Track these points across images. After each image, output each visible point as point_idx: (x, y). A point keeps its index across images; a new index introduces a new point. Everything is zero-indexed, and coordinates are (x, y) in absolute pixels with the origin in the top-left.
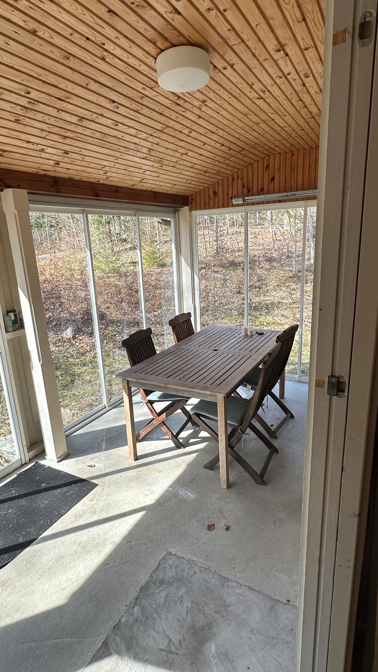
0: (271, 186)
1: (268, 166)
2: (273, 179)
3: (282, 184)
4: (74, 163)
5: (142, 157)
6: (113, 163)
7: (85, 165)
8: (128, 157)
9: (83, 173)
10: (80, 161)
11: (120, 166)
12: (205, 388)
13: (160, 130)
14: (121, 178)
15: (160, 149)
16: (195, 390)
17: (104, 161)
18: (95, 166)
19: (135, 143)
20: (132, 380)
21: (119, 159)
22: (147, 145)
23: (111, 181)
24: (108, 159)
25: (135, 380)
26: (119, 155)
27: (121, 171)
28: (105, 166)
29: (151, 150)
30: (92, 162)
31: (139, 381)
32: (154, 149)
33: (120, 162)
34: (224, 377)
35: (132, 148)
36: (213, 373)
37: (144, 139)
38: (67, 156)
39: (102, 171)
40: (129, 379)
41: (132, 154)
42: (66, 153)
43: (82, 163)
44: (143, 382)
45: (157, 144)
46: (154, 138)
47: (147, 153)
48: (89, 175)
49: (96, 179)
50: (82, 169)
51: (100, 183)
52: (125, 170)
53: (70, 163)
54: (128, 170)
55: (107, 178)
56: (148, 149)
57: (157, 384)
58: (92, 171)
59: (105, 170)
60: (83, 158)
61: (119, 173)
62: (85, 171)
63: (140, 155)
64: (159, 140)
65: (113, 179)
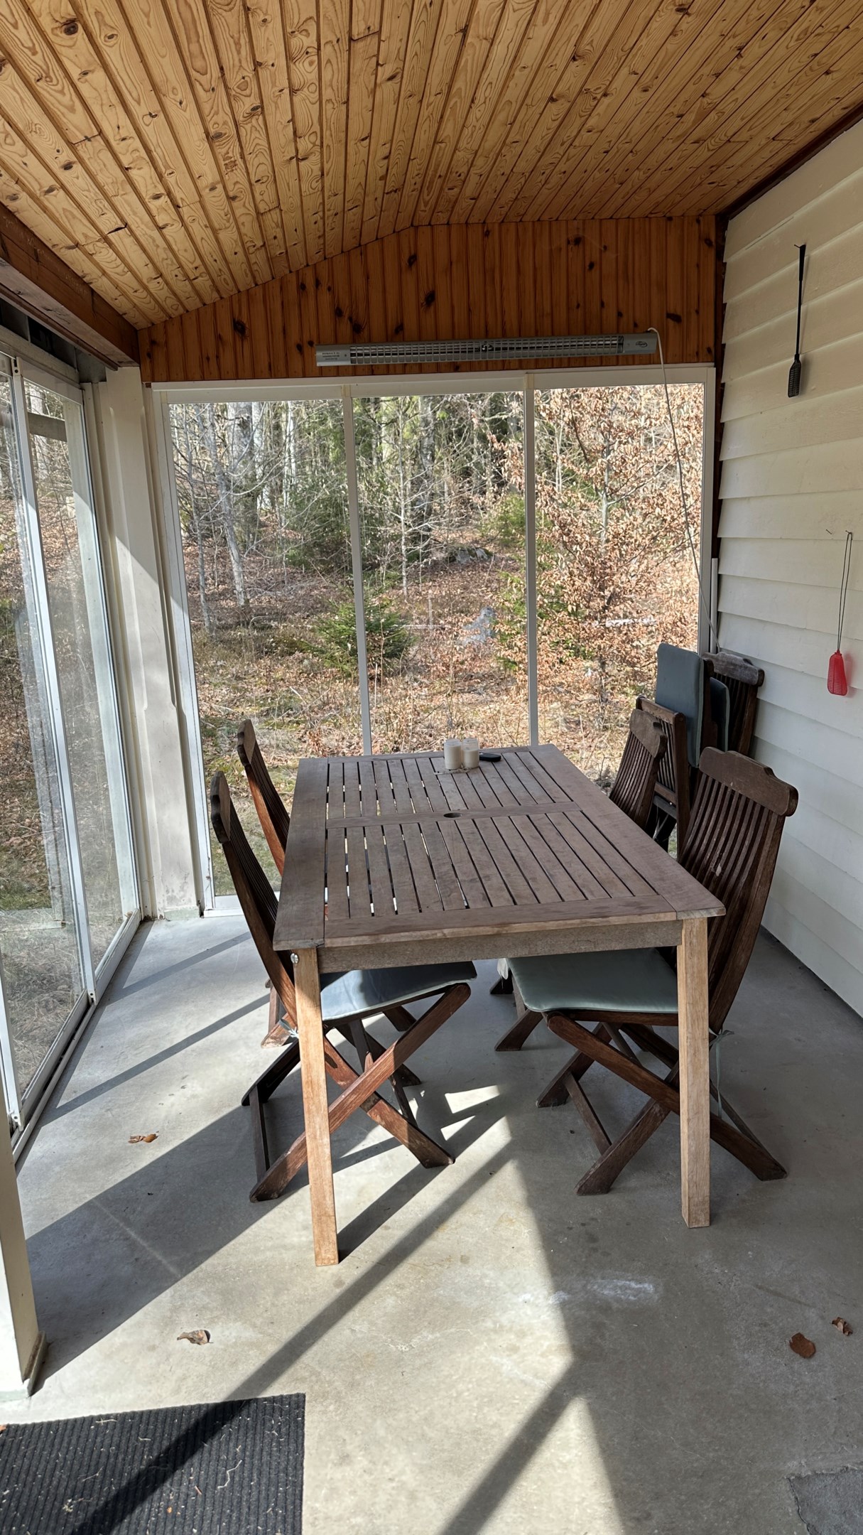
0: (429, 320)
1: (413, 259)
2: (431, 298)
3: (460, 317)
4: (41, 87)
5: (212, 131)
6: (128, 130)
7: (58, 110)
8: (186, 118)
9: (14, 144)
10: (66, 82)
11: (130, 151)
12: (641, 908)
13: (351, 39)
14: (79, 206)
15: (278, 115)
16: (614, 920)
17: (120, 109)
18: (77, 122)
19: (257, 65)
20: (353, 941)
21: (161, 116)
22: (274, 84)
23: (45, 209)
24: (139, 103)
25: (367, 940)
26: (179, 98)
27: (109, 175)
28: (101, 133)
29: (259, 109)
30: (90, 102)
31: (385, 939)
32: (269, 108)
33: (148, 132)
34: (624, 870)
35: (234, 80)
36: (575, 868)
37: (290, 58)
38: (60, 39)
39: (67, 155)
40: (338, 942)
41: (206, 108)
42: (70, 28)
43: (62, 92)
44: (404, 937)
45: (293, 91)
46: (311, 63)
47: (240, 118)
48: (19, 159)
49: (17, 187)
50: (30, 124)
51: (11, 206)
52: (125, 170)
53: (32, 77)
54: (134, 173)
55: (51, 190)
56: (258, 103)
57: (463, 932)
58: (47, 140)
59: (81, 153)
60: (85, 73)
61: (100, 178)
62: (29, 136)
63: (220, 121)
64: (313, 77)
65: (58, 201)
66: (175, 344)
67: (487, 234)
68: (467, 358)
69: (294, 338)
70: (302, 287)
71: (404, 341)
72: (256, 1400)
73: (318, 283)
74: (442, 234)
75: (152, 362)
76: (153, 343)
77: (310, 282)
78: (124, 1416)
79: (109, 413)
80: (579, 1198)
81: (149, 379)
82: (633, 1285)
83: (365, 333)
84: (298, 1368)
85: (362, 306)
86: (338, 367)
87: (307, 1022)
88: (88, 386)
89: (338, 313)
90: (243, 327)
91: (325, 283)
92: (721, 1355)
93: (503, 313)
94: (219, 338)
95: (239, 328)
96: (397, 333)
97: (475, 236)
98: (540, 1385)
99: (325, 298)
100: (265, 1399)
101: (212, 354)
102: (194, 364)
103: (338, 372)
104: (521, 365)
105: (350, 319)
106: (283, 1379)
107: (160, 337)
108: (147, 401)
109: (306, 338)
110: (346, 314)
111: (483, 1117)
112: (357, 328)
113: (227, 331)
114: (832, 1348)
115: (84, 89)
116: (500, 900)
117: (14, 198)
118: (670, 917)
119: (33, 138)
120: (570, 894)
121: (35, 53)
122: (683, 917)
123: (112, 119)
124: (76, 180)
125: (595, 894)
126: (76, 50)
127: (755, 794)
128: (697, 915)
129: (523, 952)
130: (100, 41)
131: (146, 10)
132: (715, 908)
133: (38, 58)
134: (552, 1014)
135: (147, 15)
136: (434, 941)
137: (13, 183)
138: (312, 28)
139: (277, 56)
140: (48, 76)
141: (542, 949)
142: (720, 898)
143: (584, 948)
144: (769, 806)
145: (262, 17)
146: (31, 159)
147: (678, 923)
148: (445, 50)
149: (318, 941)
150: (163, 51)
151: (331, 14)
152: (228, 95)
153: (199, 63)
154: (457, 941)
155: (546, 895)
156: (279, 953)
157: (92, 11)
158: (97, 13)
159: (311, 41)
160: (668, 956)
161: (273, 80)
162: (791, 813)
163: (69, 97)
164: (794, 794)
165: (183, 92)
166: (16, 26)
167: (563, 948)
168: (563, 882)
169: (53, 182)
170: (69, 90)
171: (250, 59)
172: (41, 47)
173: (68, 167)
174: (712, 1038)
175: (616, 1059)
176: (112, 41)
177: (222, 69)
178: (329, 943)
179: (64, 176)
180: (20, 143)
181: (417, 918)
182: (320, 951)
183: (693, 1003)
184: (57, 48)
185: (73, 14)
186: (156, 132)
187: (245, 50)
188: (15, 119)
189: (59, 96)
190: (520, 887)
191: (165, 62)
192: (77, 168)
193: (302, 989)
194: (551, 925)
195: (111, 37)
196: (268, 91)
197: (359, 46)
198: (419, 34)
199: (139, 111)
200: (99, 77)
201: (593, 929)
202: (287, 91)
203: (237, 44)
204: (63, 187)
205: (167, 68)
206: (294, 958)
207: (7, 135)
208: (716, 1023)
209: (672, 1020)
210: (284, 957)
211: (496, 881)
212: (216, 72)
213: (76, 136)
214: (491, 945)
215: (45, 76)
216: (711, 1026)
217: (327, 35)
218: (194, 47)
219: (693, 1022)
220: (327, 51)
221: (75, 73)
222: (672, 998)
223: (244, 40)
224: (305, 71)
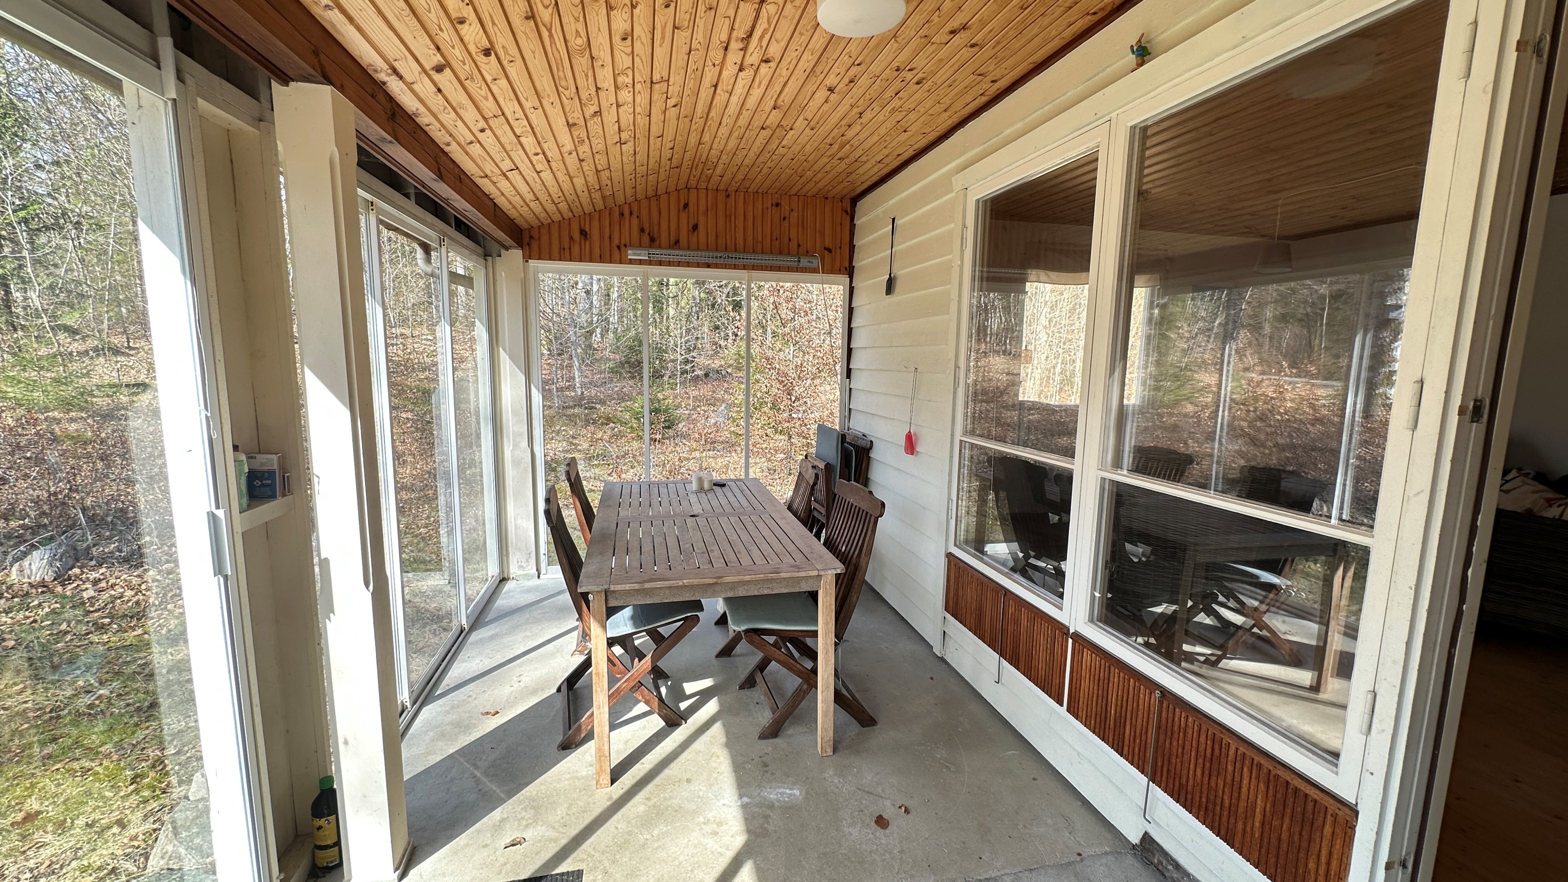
0: (694, 239)
1: (686, 206)
2: (695, 227)
3: (712, 239)
4: (468, 83)
5: (571, 122)
6: (520, 114)
7: (477, 98)
8: (555, 113)
9: (449, 114)
10: (483, 83)
11: (521, 127)
12: (799, 568)
13: (652, 82)
14: (488, 154)
15: (610, 117)
16: (783, 575)
17: (516, 102)
18: (489, 107)
19: (598, 89)
20: (627, 587)
21: (540, 109)
22: (607, 101)
23: (467, 153)
24: (527, 100)
25: (636, 586)
26: (551, 100)
27: (508, 138)
28: (503, 114)
29: (598, 113)
30: (497, 96)
31: (647, 585)
32: (604, 113)
33: (533, 117)
34: (791, 548)
35: (584, 95)
36: (764, 546)
37: (617, 87)
38: (481, 59)
39: (482, 124)
40: (619, 587)
41: (567, 109)
42: (487, 53)
43: (480, 88)
44: (659, 584)
45: (618, 106)
46: (629, 92)
47: (587, 117)
48: (452, 123)
49: (450, 138)
50: (460, 104)
51: (446, 149)
52: (518, 137)
53: (463, 78)
54: (522, 139)
55: (471, 143)
56: (598, 109)
57: (695, 581)
58: (470, 114)
59: (491, 124)
60: (495, 80)
61: (502, 139)
62: (458, 110)
63: (576, 116)
64: (630, 99)
65: (475, 149)
66: (545, 239)
67: (728, 196)
68: (715, 261)
69: (616, 241)
70: (622, 214)
71: (679, 248)
72: (552, 875)
73: (631, 213)
74: (703, 194)
75: (530, 248)
76: (531, 237)
77: (626, 212)
79: (502, 275)
80: (759, 741)
81: (527, 257)
82: (788, 791)
83: (657, 243)
84: (580, 853)
85: (656, 228)
86: (640, 260)
87: (597, 637)
88: (489, 259)
89: (642, 230)
90: (586, 233)
91: (635, 214)
92: (837, 830)
93: (736, 239)
94: (571, 238)
95: (583, 233)
96: (675, 244)
97: (721, 197)
98: (730, 855)
99: (635, 221)
100: (557, 874)
101: (567, 246)
102: (555, 251)
103: (640, 262)
104: (744, 267)
105: (649, 234)
106: (569, 860)
107: (536, 235)
108: (525, 270)
109: (623, 242)
110: (647, 232)
111: (704, 696)
112: (652, 240)
113: (576, 235)
114: (898, 822)
115: (494, 88)
116: (719, 564)
117: (448, 144)
118: (815, 573)
119: (461, 112)
120: (759, 560)
121: (464, 64)
122: (822, 573)
123: (510, 107)
124: (487, 138)
125: (774, 561)
126: (489, 66)
127: (864, 506)
128: (830, 572)
129: (730, 594)
130: (505, 63)
131: (533, 49)
132: (840, 568)
133: (467, 67)
134: (747, 631)
135: (534, 53)
136: (677, 587)
137: (448, 136)
138: (630, 73)
139: (610, 85)
140: (472, 78)
141: (741, 592)
142: (844, 564)
143: (766, 592)
144: (870, 512)
145: (601, 63)
146: (460, 124)
147: (819, 577)
148: (705, 93)
149: (606, 587)
150: (543, 74)
151: (641, 67)
152: (580, 103)
153: (564, 83)
154: (691, 587)
155: (746, 561)
156: (581, 593)
157: (501, 46)
158: (503, 47)
159: (629, 80)
160: (813, 596)
161: (608, 98)
162: (881, 516)
163: (484, 91)
164: (883, 505)
165: (554, 97)
166: (453, 47)
167: (754, 591)
168: (756, 553)
169: (473, 138)
170: (484, 86)
171: (594, 85)
172: (468, 60)
173: (482, 131)
174: (836, 644)
175: (783, 658)
176: (512, 64)
177: (577, 88)
178: (612, 588)
179: (480, 136)
180: (453, 114)
181: (668, 574)
182: (607, 592)
183: (826, 624)
184: (479, 63)
185: (489, 46)
186: (536, 117)
187: (591, 79)
188: (451, 99)
189: (479, 90)
190: (731, 556)
191: (544, 80)
192: (488, 132)
193: (594, 617)
194: (747, 578)
195: (512, 61)
196: (604, 104)
197: (656, 86)
198: (691, 84)
199: (527, 105)
200: (503, 82)
201: (772, 580)
202: (615, 105)
203: (587, 75)
204: (479, 142)
205: (545, 84)
206: (591, 597)
207: (445, 108)
208: (839, 635)
209: (814, 634)
210: (585, 595)
211: (717, 553)
212: (574, 90)
213: (488, 114)
214: (711, 589)
215: (470, 78)
216: (836, 637)
217: (638, 78)
218: (561, 74)
219: (826, 635)
220: (638, 87)
221: (489, 79)
222: (815, 621)
223: (590, 74)
224: (625, 96)
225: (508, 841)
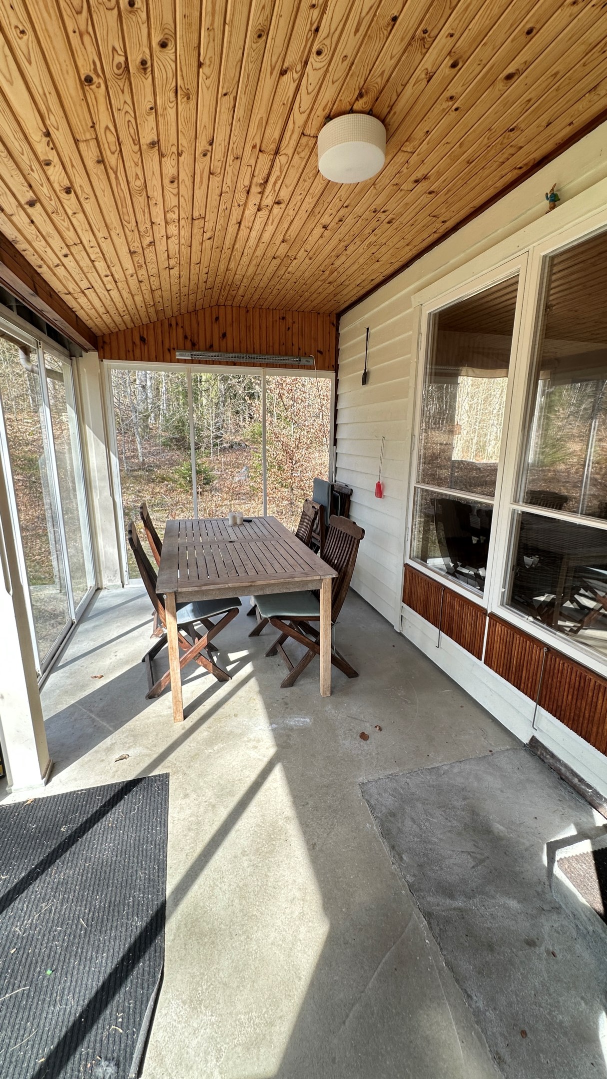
0: (223, 343)
1: (217, 319)
2: (224, 335)
3: (236, 344)
4: (54, 216)
5: (132, 250)
6: (94, 243)
7: (62, 228)
8: (120, 242)
9: (40, 241)
10: (65, 216)
11: (94, 253)
12: (307, 574)
13: (193, 219)
14: (71, 275)
15: (161, 247)
16: (297, 579)
17: (90, 233)
18: (70, 235)
19: (152, 223)
20: (190, 589)
21: (109, 239)
22: (159, 233)
23: (55, 274)
24: (99, 231)
25: (196, 589)
26: (117, 232)
27: (85, 263)
28: (81, 242)
29: (152, 243)
30: (76, 227)
31: (204, 588)
32: (157, 243)
33: (103, 245)
34: (301, 561)
35: (142, 229)
36: (282, 561)
37: (166, 222)
38: (63, 195)
39: (65, 251)
40: (184, 590)
41: (129, 240)
42: (68, 191)
43: (64, 220)
44: (212, 587)
45: (168, 238)
46: (176, 226)
47: (145, 246)
48: (43, 249)
49: (42, 262)
50: (48, 233)
51: (39, 270)
52: (93, 261)
53: (50, 211)
54: (96, 263)
55: (58, 266)
56: (152, 240)
57: (237, 585)
58: (56, 242)
59: (72, 250)
60: (75, 214)
61: (81, 263)
62: (47, 238)
63: (136, 246)
64: (176, 232)
65: (60, 271)
66: (114, 344)
67: (247, 311)
68: (239, 360)
69: (167, 346)
70: (170, 325)
71: (213, 351)
72: (148, 777)
73: (177, 324)
74: (229, 309)
75: (104, 350)
76: (104, 342)
77: (174, 324)
78: (90, 789)
79: (84, 371)
80: (281, 689)
81: (102, 357)
82: (302, 719)
83: (197, 347)
84: (166, 762)
85: (196, 336)
86: (185, 359)
87: (170, 624)
88: (74, 358)
89: (186, 337)
90: (145, 339)
91: (180, 325)
92: (335, 742)
93: (254, 344)
94: (134, 343)
95: (143, 339)
96: (210, 348)
97: (243, 312)
98: (266, 760)
99: (180, 331)
100: (151, 777)
101: (131, 349)
102: (123, 353)
103: (185, 361)
104: (261, 365)
105: (191, 340)
106: (160, 767)
107: (107, 340)
108: (101, 367)
109: (172, 346)
110: (189, 338)
111: (243, 661)
112: (193, 345)
113: (138, 341)
114: (375, 736)
115: (74, 220)
116: (252, 573)
117: (40, 267)
118: (318, 578)
119: (50, 240)
120: (280, 570)
121: (51, 200)
122: (322, 577)
123: (86, 237)
124: (69, 262)
125: (290, 570)
126: (70, 202)
127: (349, 532)
128: (328, 577)
129: (261, 593)
130: (82, 199)
131: (103, 188)
132: (334, 574)
133: (53, 203)
134: (272, 618)
135: (104, 191)
136: (225, 589)
137: (40, 260)
138: (176, 210)
139: (161, 220)
140: (57, 212)
141: (268, 592)
142: (336, 570)
143: (285, 591)
144: (354, 536)
145: (155, 202)
146: (48, 249)
147: (321, 580)
148: (232, 229)
149: (175, 589)
150: (111, 209)
151: (184, 206)
152: (139, 234)
153: (126, 218)
154: (234, 589)
155: (270, 570)
156: (158, 595)
157: (78, 185)
158: (80, 186)
159: (175, 216)
160: (316, 594)
161: (160, 231)
162: (362, 538)
163: (67, 223)
164: (363, 531)
165: (119, 230)
166: (42, 185)
167: (277, 591)
168: (277, 566)
169: (59, 262)
170: (66, 219)
171: (149, 220)
172: (53, 197)
173: (66, 256)
174: (332, 625)
175: (296, 634)
176: (87, 201)
177: (137, 222)
178: (180, 590)
179: (64, 260)
180: (43, 241)
181: (218, 580)
182: (176, 594)
183: (326, 611)
184: (62, 200)
185: (69, 185)
186: (106, 246)
187: (147, 215)
188: (42, 230)
189: (62, 222)
190: (260, 568)
191: (112, 214)
192: (70, 257)
193: (168, 610)
194: (272, 582)
195: (87, 199)
196: (157, 236)
197: (196, 222)
198: (221, 221)
199: (99, 235)
200: (81, 216)
201: (289, 583)
202: (165, 237)
203: (144, 212)
204: (63, 265)
205: (112, 218)
206: (165, 596)
207: (37, 237)
208: (334, 619)
209: (318, 618)
210: (160, 597)
211: (250, 566)
212: (134, 224)
213: (70, 243)
214: (246, 590)
215: (56, 212)
216: (332, 620)
217: (182, 215)
218: (125, 210)
219: (326, 618)
220: (182, 222)
221: (70, 213)
222: (318, 610)
223: (147, 211)
224: (173, 229)
225: (117, 756)
